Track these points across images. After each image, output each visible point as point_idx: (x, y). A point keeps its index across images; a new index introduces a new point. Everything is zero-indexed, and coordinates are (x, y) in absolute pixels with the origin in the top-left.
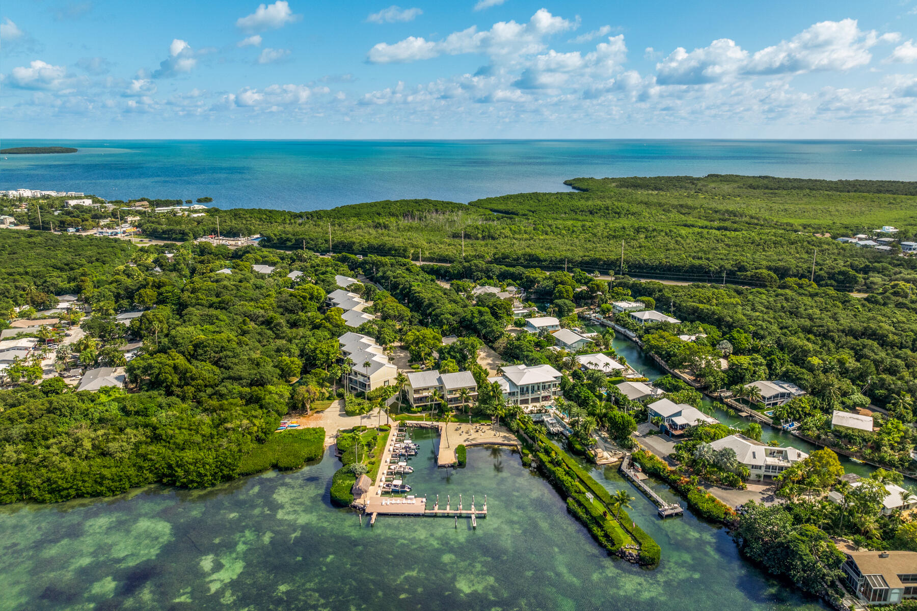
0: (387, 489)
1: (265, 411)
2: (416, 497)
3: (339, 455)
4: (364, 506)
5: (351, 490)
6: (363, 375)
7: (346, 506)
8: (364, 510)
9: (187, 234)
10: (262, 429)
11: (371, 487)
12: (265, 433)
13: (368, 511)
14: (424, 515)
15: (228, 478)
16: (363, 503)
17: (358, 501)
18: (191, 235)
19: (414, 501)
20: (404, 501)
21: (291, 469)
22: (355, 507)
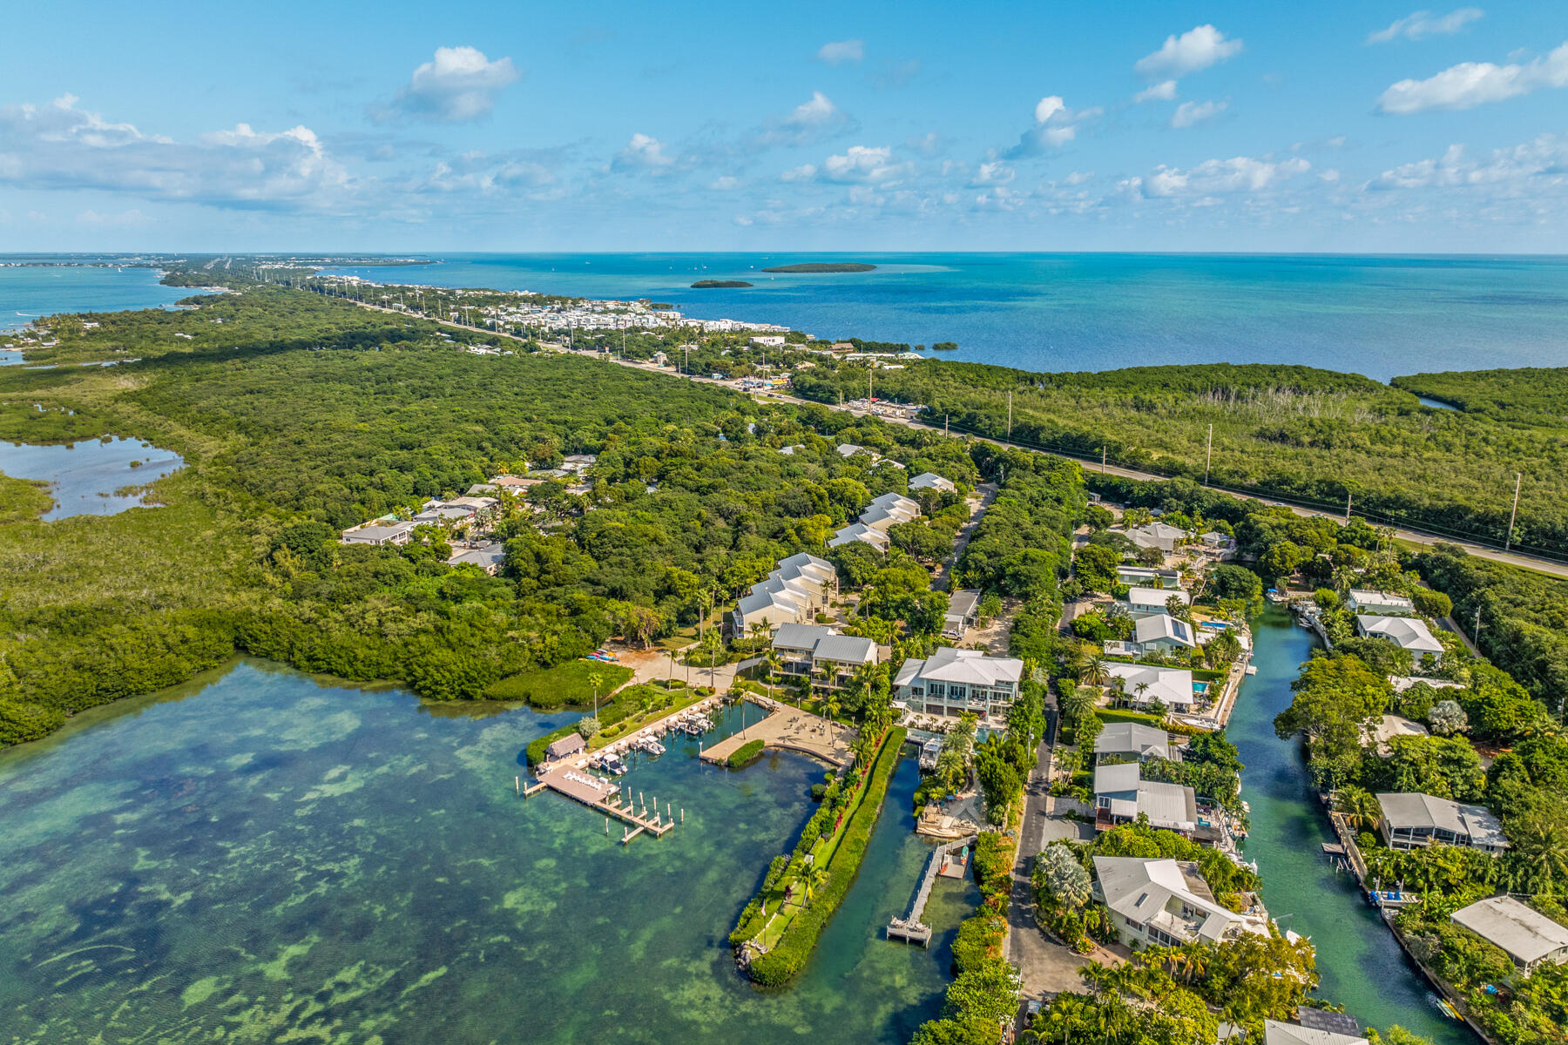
4: (545, 772)
7: (529, 766)
8: (539, 776)
9: (833, 393)
14: (590, 807)
15: (466, 696)
16: (549, 768)
17: (548, 764)
18: (841, 395)
22: (535, 770)
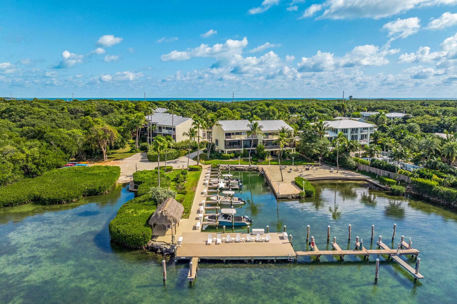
0: (213, 223)
1: (45, 144)
2: (266, 232)
3: (135, 190)
4: (172, 247)
5: (148, 222)
6: (167, 128)
7: (136, 249)
8: (173, 255)
10: (34, 159)
11: (183, 220)
12: (37, 165)
13: (180, 254)
14: (295, 262)
16: (169, 241)
17: (160, 239)
19: (267, 237)
20: (248, 237)
21: (60, 202)
22: (154, 249)
